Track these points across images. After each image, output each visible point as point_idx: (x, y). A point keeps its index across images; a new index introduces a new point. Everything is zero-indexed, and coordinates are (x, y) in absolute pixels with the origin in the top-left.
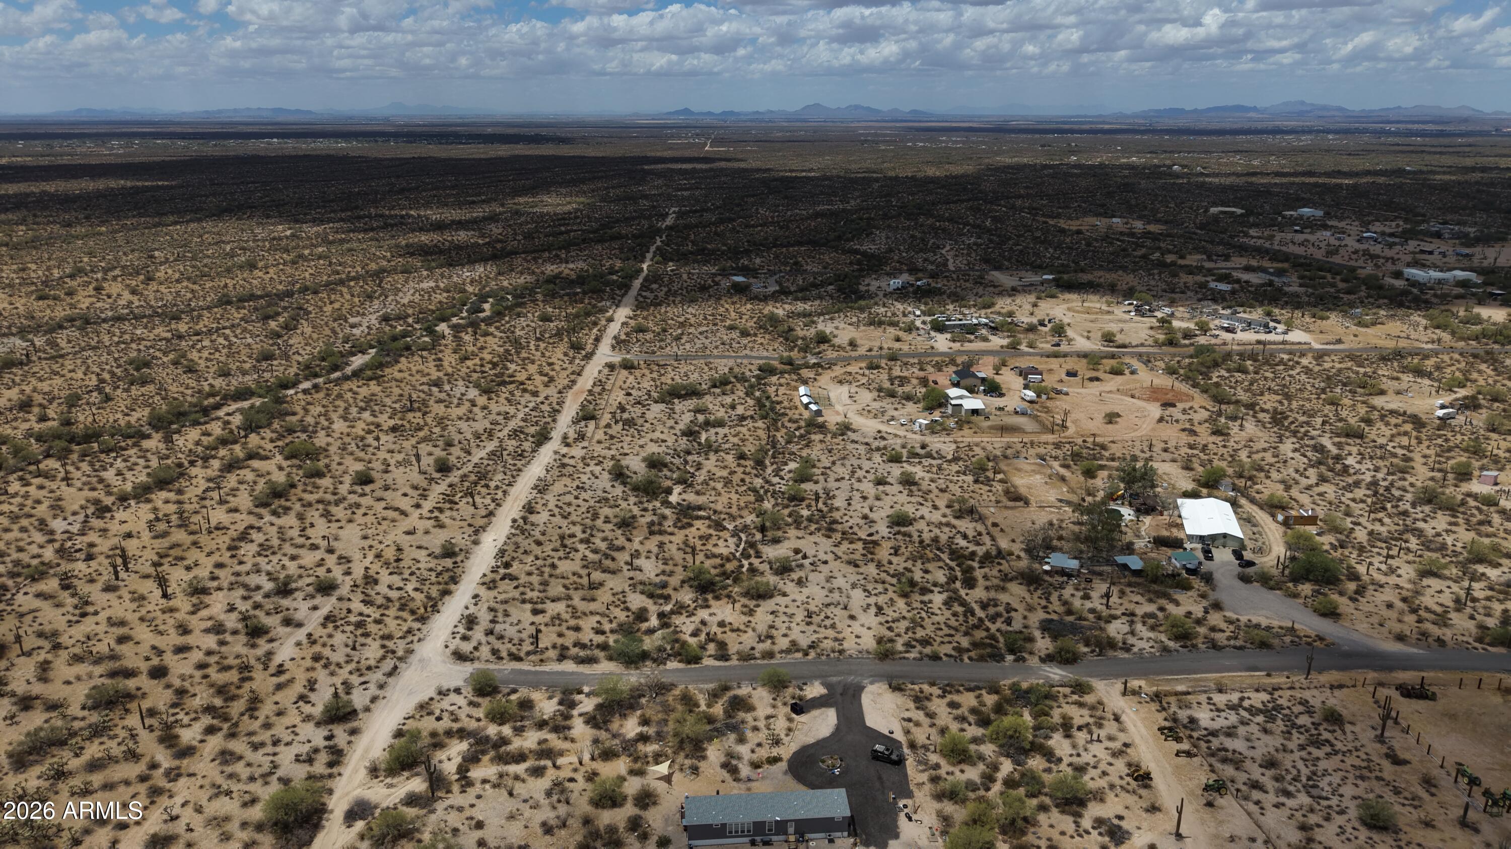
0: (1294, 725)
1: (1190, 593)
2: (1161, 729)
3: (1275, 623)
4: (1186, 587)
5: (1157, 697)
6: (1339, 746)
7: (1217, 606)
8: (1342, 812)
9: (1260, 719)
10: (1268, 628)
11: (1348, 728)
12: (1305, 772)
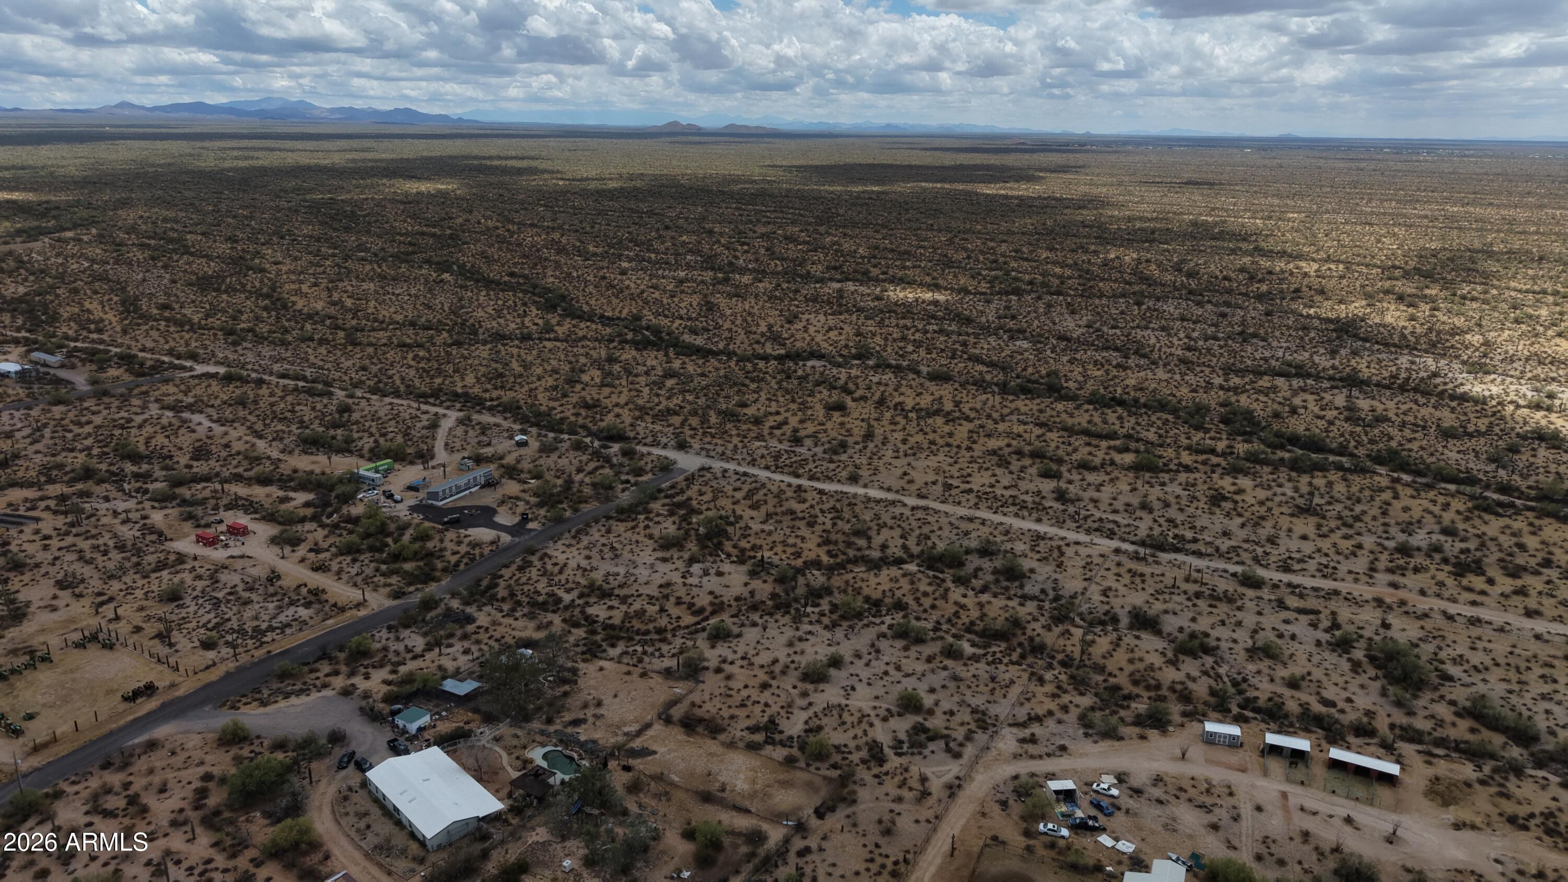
0: (238, 632)
1: (380, 695)
2: (323, 591)
3: (282, 704)
4: (389, 699)
5: (343, 610)
6: (202, 631)
7: (346, 692)
8: (196, 597)
9: (264, 626)
10: (287, 696)
11: (197, 644)
12: (223, 607)
